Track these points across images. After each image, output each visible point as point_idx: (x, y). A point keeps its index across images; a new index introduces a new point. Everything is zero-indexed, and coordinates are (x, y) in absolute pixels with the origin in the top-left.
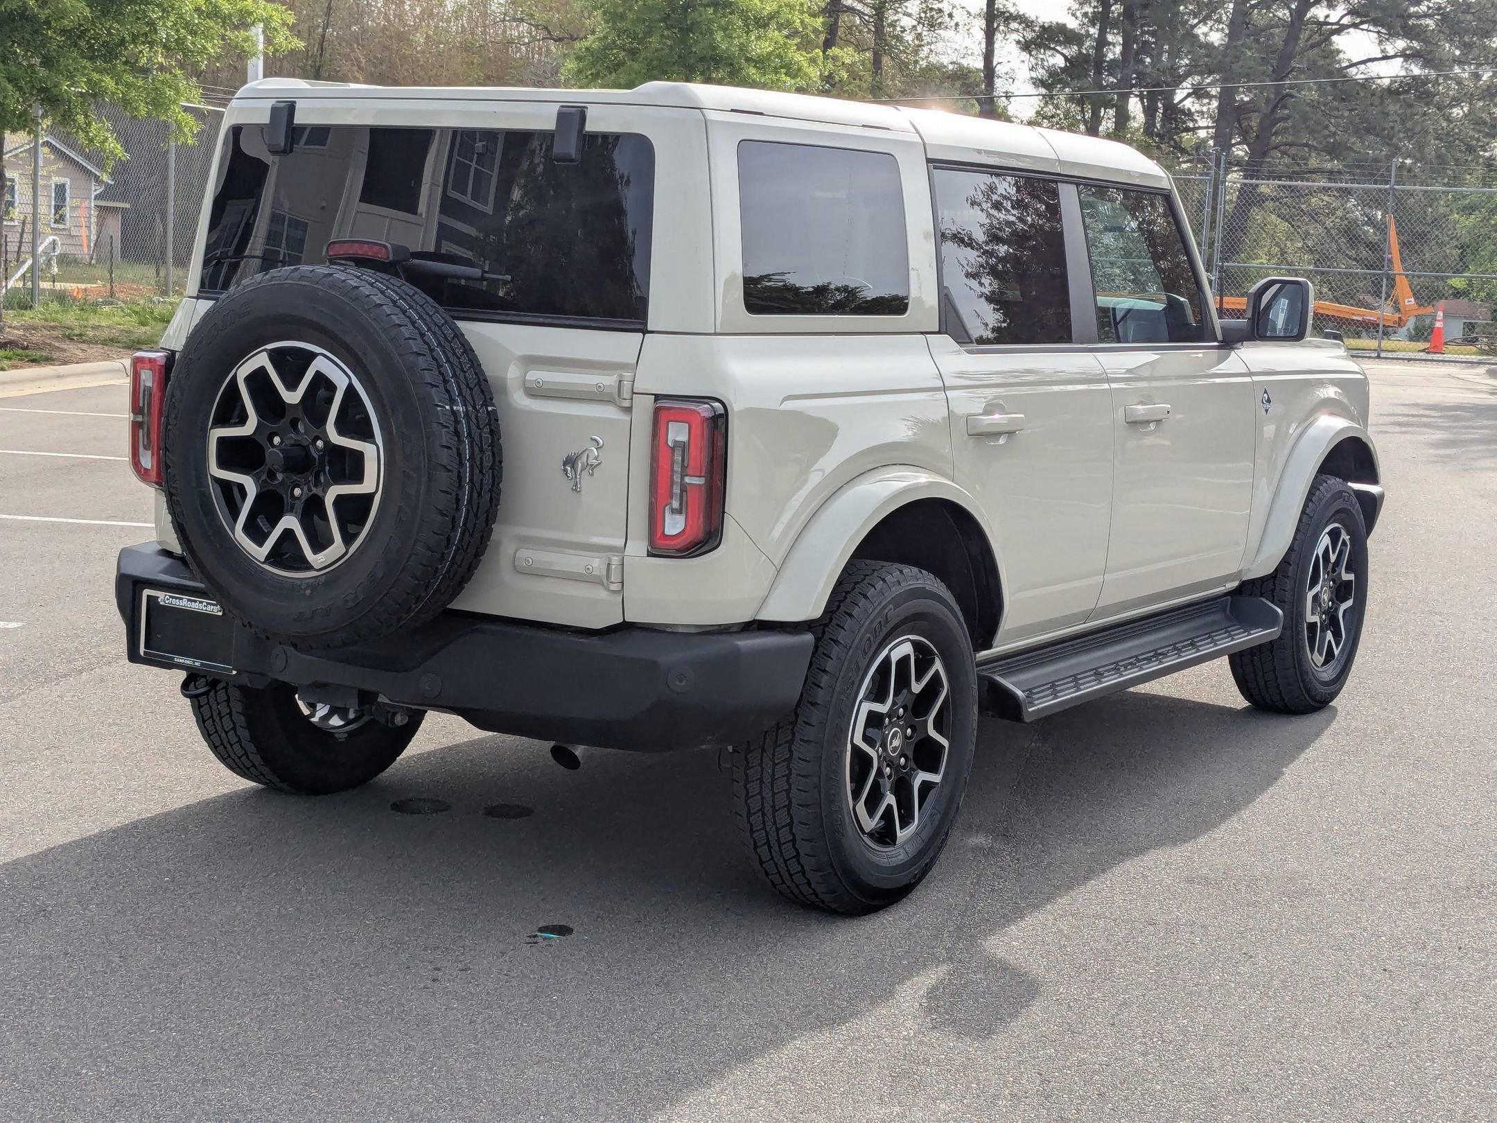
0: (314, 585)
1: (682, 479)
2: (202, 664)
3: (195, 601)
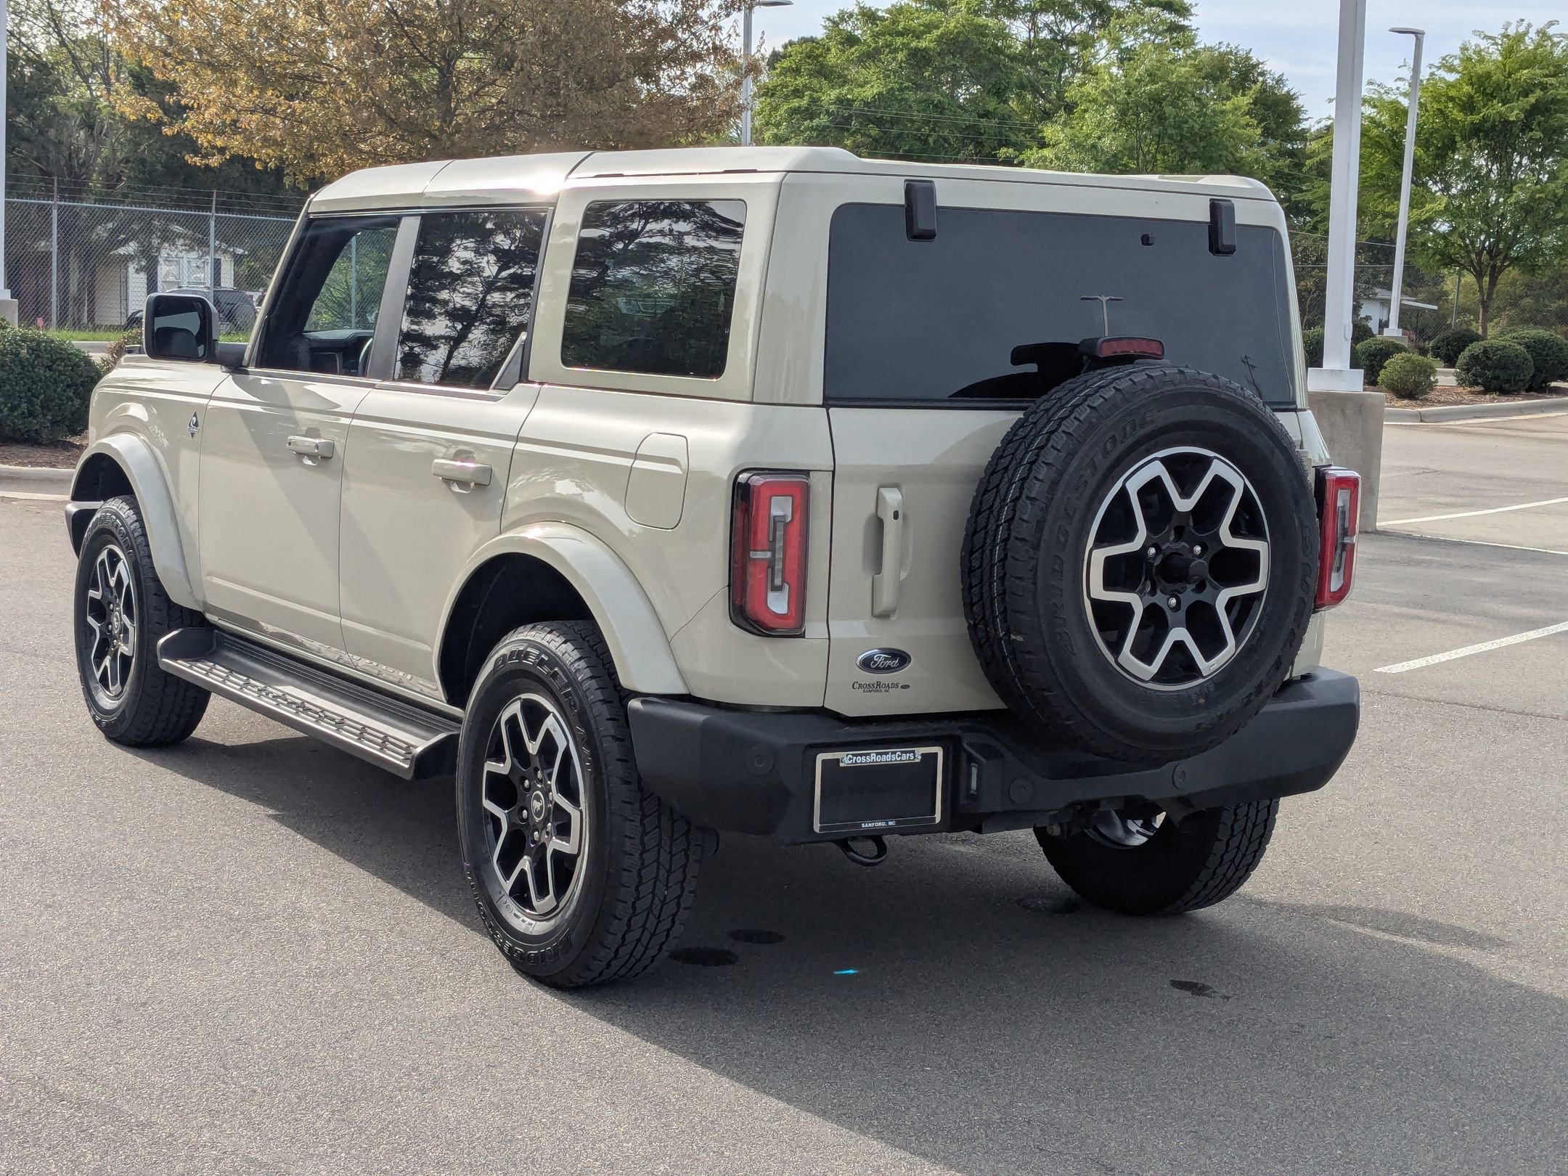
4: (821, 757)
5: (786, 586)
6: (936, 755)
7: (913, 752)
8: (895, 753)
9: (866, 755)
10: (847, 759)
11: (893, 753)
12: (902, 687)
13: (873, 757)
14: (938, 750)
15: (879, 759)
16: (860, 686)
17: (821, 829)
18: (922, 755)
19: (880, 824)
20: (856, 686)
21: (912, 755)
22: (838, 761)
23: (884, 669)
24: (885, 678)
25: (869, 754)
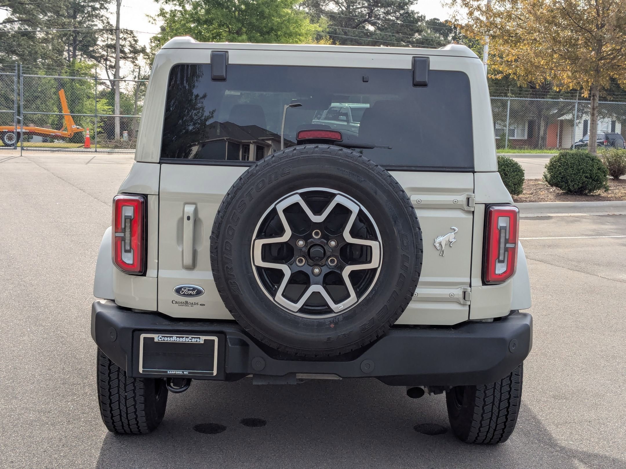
0: (335, 321)
1: (505, 245)
2: (189, 373)
3: (183, 337)
4: (143, 336)
5: (132, 251)
6: (214, 340)
7: (199, 338)
8: (188, 337)
9: (170, 337)
10: (157, 338)
11: (186, 337)
12: (200, 305)
13: (174, 339)
14: (216, 339)
15: (178, 339)
16: (176, 303)
17: (143, 371)
18: (205, 340)
19: (179, 372)
20: (174, 302)
21: (198, 339)
22: (153, 338)
23: (188, 295)
24: (190, 300)
25: (172, 337)
